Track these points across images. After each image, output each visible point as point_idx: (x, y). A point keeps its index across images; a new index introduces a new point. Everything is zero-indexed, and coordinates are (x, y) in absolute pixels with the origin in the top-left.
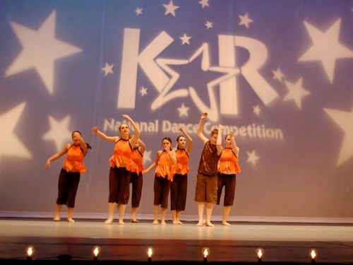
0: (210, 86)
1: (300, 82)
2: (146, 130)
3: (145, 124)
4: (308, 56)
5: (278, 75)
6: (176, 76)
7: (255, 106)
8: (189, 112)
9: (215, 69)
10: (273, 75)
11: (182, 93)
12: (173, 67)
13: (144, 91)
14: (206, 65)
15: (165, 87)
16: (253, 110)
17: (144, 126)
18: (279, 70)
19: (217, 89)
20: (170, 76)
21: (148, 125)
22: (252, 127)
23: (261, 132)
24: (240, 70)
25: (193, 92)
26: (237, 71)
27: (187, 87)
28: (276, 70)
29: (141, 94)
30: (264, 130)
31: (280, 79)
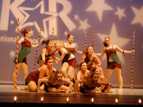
0: (44, 21)
1: (86, 21)
2: (13, 41)
3: (13, 38)
4: (90, 9)
5: (76, 17)
6: (28, 16)
7: (65, 31)
8: (34, 33)
9: (47, 13)
10: (74, 17)
11: (31, 24)
12: (26, 11)
13: (12, 22)
14: (42, 11)
15: (23, 20)
16: (64, 33)
17: (12, 39)
18: (77, 15)
19: (47, 23)
20: (25, 16)
21: (14, 39)
22: (63, 41)
24: (59, 14)
25: (36, 24)
26: (57, 15)
27: (33, 21)
28: (75, 14)
29: (11, 24)
31: (77, 19)
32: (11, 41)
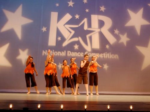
0: (88, 36)
1: (126, 35)
2: (60, 55)
3: (60, 52)
4: (129, 24)
5: (117, 32)
6: (73, 32)
7: (107, 45)
9: (90, 29)
10: (114, 32)
11: (76, 39)
12: (72, 28)
13: (59, 39)
14: (86, 28)
15: (68, 37)
17: (59, 53)
18: (117, 30)
19: (91, 38)
20: (70, 32)
21: (61, 53)
22: (105, 54)
23: (109, 56)
24: (101, 30)
25: (80, 39)
26: (99, 30)
27: (78, 37)
28: (115, 29)
29: (58, 40)
30: (110, 55)
31: (117, 34)
32: (58, 55)
